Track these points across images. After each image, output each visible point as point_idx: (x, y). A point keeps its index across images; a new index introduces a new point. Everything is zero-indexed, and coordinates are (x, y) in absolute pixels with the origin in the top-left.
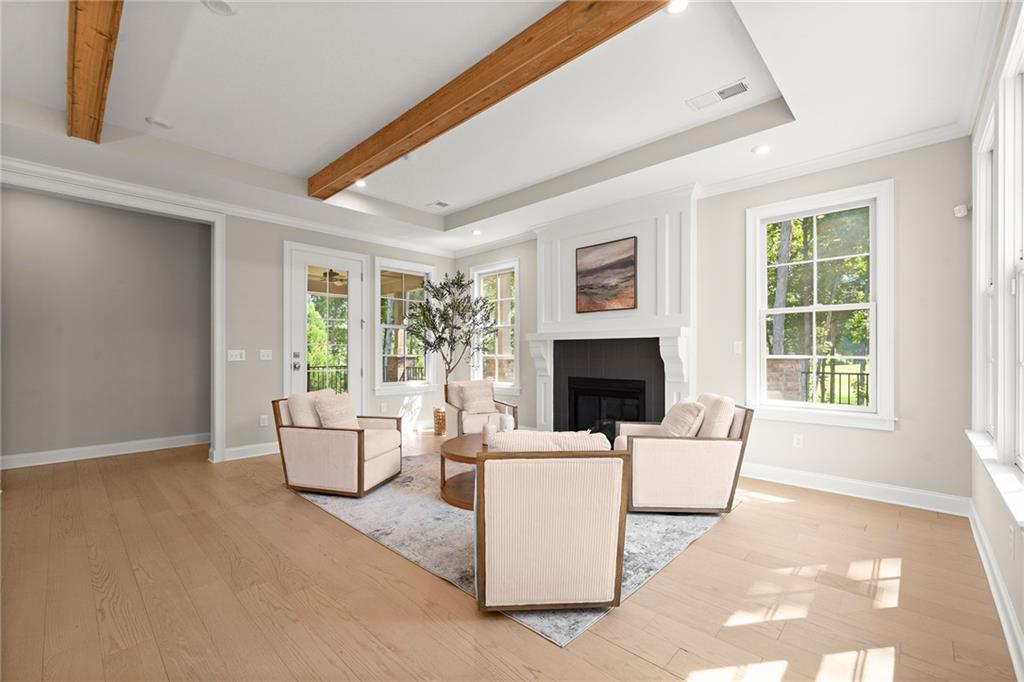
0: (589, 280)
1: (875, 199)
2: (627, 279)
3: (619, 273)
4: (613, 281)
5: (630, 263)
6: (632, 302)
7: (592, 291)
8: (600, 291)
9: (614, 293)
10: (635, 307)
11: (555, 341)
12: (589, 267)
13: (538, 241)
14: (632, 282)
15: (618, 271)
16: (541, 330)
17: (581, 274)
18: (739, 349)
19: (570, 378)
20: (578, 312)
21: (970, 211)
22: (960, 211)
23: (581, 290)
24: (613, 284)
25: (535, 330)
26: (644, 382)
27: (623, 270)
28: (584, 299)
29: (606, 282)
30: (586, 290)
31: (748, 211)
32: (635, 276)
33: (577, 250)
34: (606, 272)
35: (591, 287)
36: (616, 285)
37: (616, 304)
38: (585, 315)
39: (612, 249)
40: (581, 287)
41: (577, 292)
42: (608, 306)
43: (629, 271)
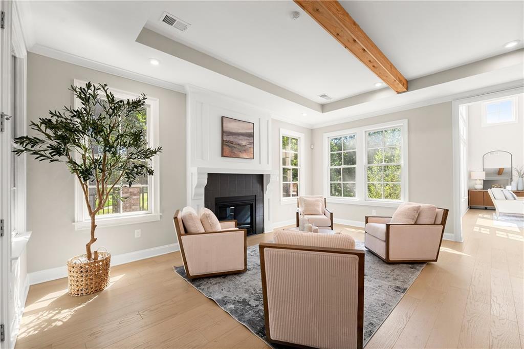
0: (231, 138)
2: (250, 144)
3: (247, 139)
4: (244, 143)
5: (252, 135)
6: (252, 156)
7: (233, 145)
8: (237, 146)
9: (244, 149)
10: (253, 158)
12: (231, 131)
14: (252, 146)
15: (246, 138)
17: (224, 133)
19: (216, 198)
20: (222, 156)
22: (313, 147)
23: (224, 143)
24: (244, 144)
26: (255, 196)
27: (248, 138)
28: (227, 149)
29: (240, 142)
30: (229, 144)
31: (281, 129)
32: (253, 143)
33: (222, 118)
34: (241, 137)
35: (232, 143)
36: (245, 146)
37: (245, 156)
38: (226, 158)
39: (244, 125)
40: (226, 141)
41: (222, 145)
42: (241, 155)
43: (251, 140)
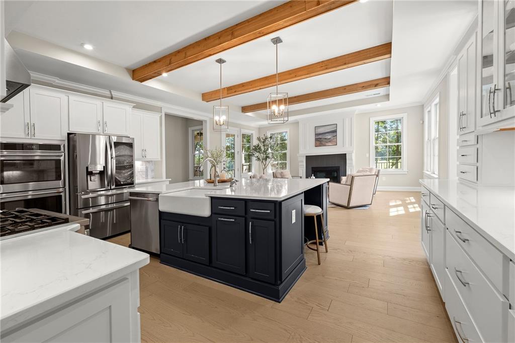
0: (320, 137)
1: (403, 118)
2: (334, 136)
4: (329, 137)
5: (335, 131)
6: (335, 143)
8: (324, 140)
9: (329, 140)
10: (336, 145)
11: (306, 156)
12: (321, 132)
13: (300, 123)
14: (335, 137)
15: (330, 134)
16: (301, 152)
17: (316, 135)
18: (367, 155)
19: (312, 168)
20: (316, 146)
21: (423, 122)
22: (422, 122)
23: (316, 140)
25: (298, 153)
26: (339, 167)
27: (332, 134)
28: (318, 142)
29: (326, 137)
31: (371, 119)
32: (336, 135)
33: (315, 127)
34: (327, 134)
35: (321, 139)
36: (330, 138)
37: (330, 144)
38: (318, 147)
39: (328, 127)
40: (317, 139)
41: (316, 141)
42: (327, 144)
43: (335, 134)
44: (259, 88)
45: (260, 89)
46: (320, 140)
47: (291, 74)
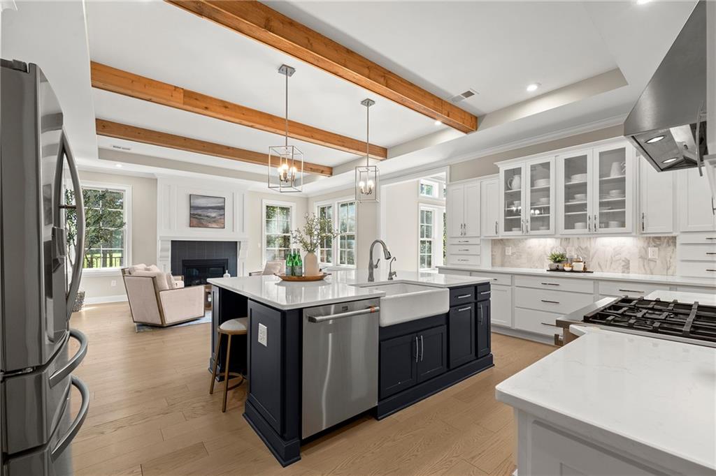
0: (199, 212)
1: (291, 207)
2: (221, 215)
3: (216, 212)
4: (213, 215)
5: (222, 208)
6: (222, 226)
7: (202, 217)
8: (206, 218)
9: (214, 220)
10: (224, 228)
11: (172, 241)
12: (200, 206)
13: (159, 181)
14: (222, 217)
15: (215, 210)
16: (161, 234)
17: (193, 208)
19: (183, 260)
20: (190, 226)
22: (307, 215)
23: (192, 216)
26: (227, 260)
27: (218, 211)
28: (195, 221)
29: (209, 214)
32: (224, 214)
33: (190, 195)
34: (210, 210)
35: (200, 215)
36: (215, 217)
37: (214, 225)
38: (194, 228)
39: (213, 200)
40: (194, 214)
41: (190, 217)
42: (210, 225)
43: (221, 212)
44: (251, 124)
45: (252, 127)
46: (197, 217)
47: (306, 131)
